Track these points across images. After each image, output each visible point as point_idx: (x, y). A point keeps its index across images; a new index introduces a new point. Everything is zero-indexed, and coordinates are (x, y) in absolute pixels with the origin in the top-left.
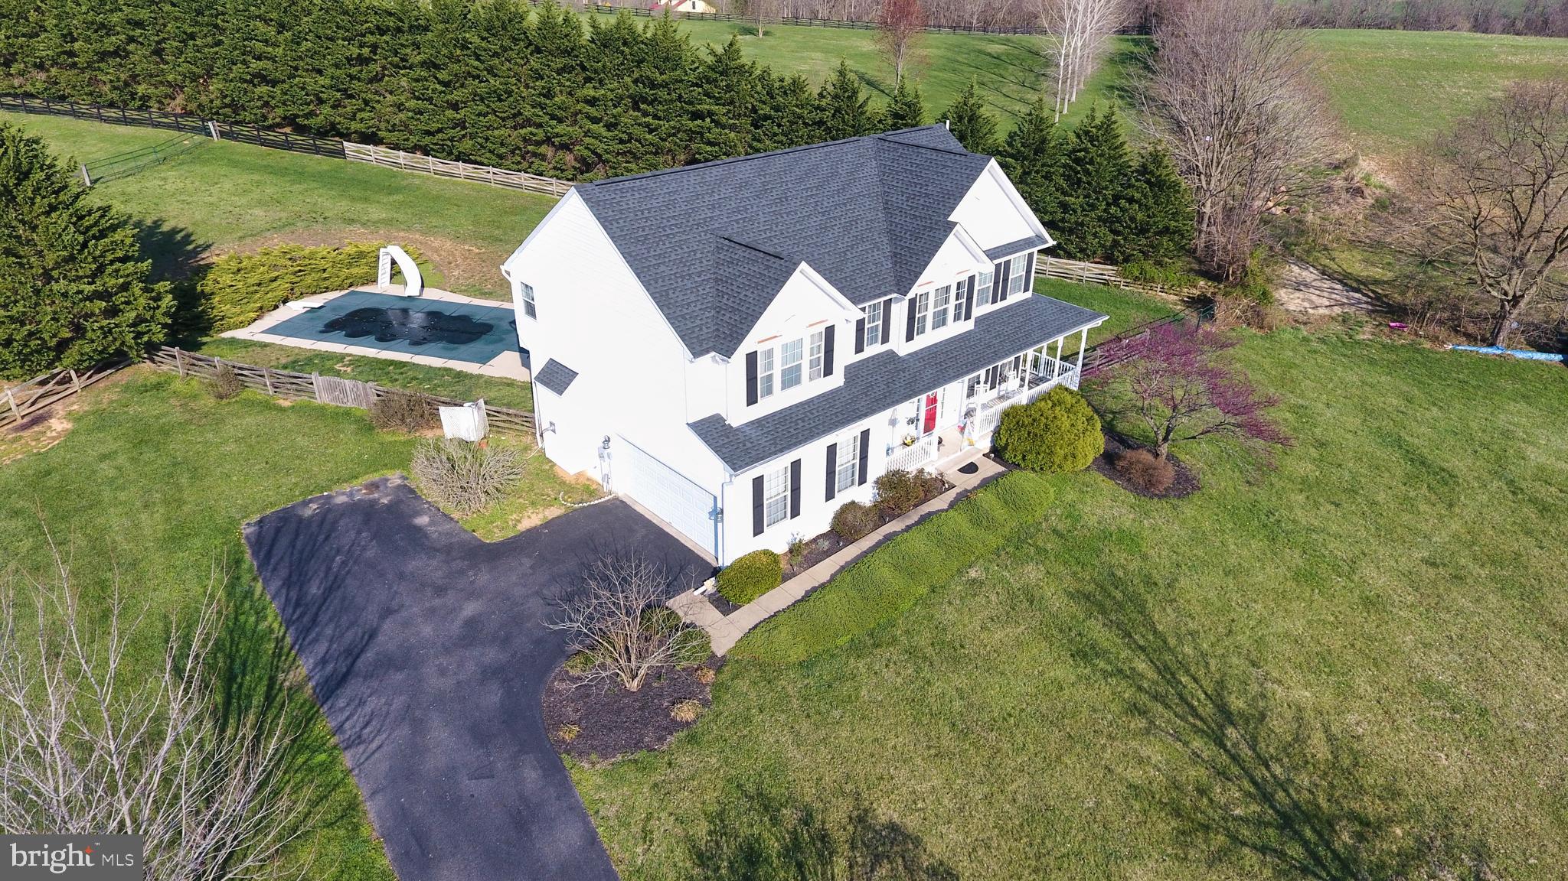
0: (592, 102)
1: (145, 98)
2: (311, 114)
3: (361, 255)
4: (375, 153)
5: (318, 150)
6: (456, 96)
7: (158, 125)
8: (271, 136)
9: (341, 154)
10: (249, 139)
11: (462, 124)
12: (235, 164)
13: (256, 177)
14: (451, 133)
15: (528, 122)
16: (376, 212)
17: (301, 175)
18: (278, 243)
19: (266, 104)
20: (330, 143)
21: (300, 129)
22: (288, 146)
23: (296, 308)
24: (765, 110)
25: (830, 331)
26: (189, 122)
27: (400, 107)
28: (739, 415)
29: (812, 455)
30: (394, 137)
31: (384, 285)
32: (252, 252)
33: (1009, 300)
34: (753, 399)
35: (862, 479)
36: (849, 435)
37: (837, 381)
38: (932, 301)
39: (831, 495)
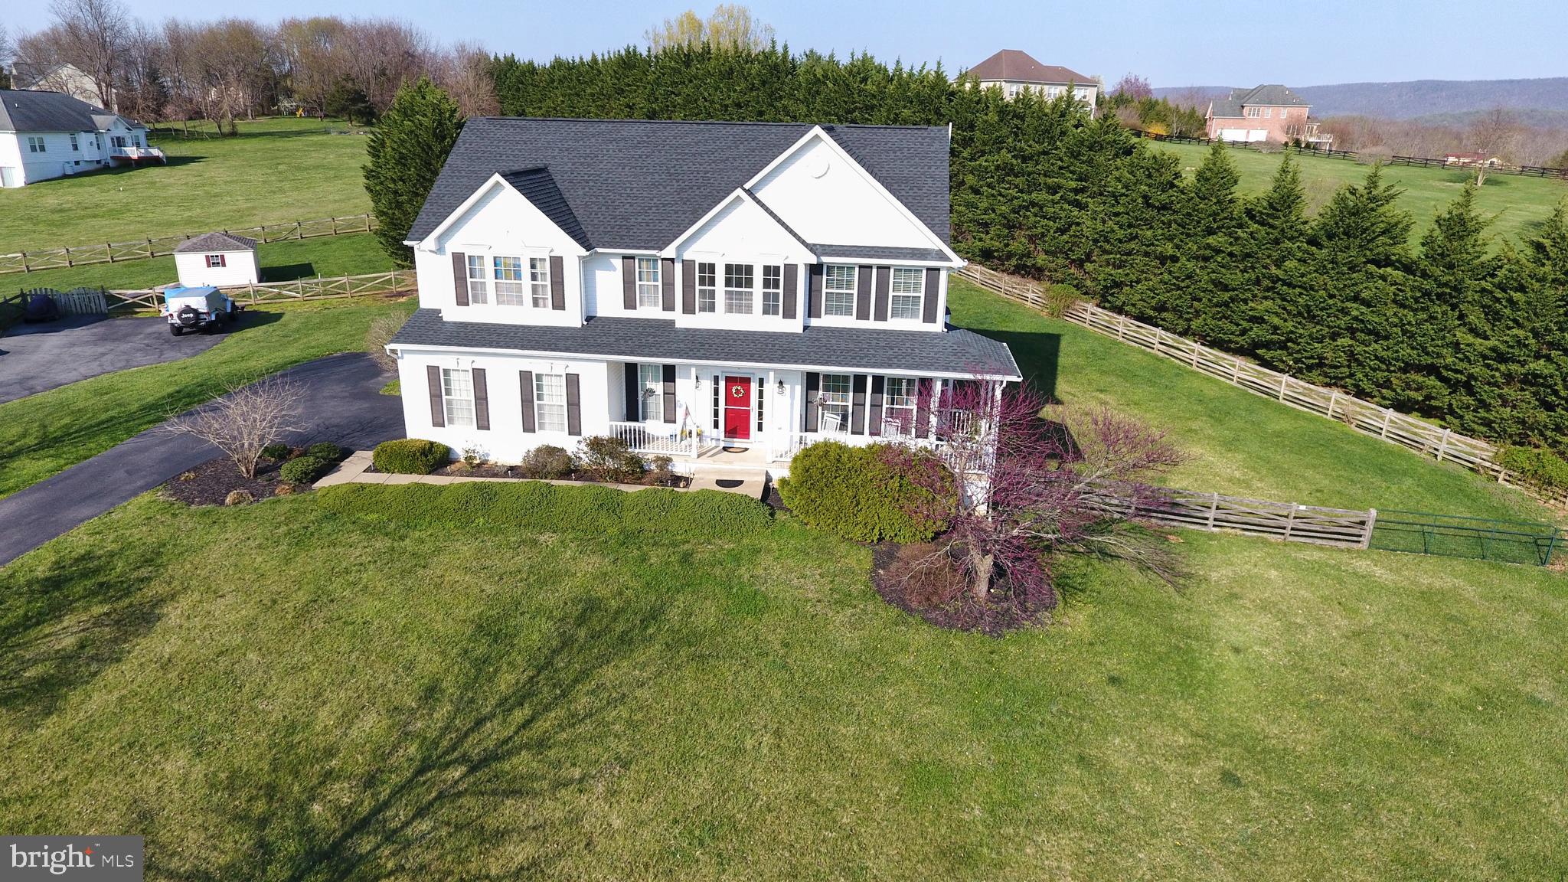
25: (557, 262)
29: (500, 367)
33: (893, 324)
34: (462, 300)
35: (574, 429)
36: (550, 366)
37: (571, 318)
38: (720, 275)
39: (529, 427)
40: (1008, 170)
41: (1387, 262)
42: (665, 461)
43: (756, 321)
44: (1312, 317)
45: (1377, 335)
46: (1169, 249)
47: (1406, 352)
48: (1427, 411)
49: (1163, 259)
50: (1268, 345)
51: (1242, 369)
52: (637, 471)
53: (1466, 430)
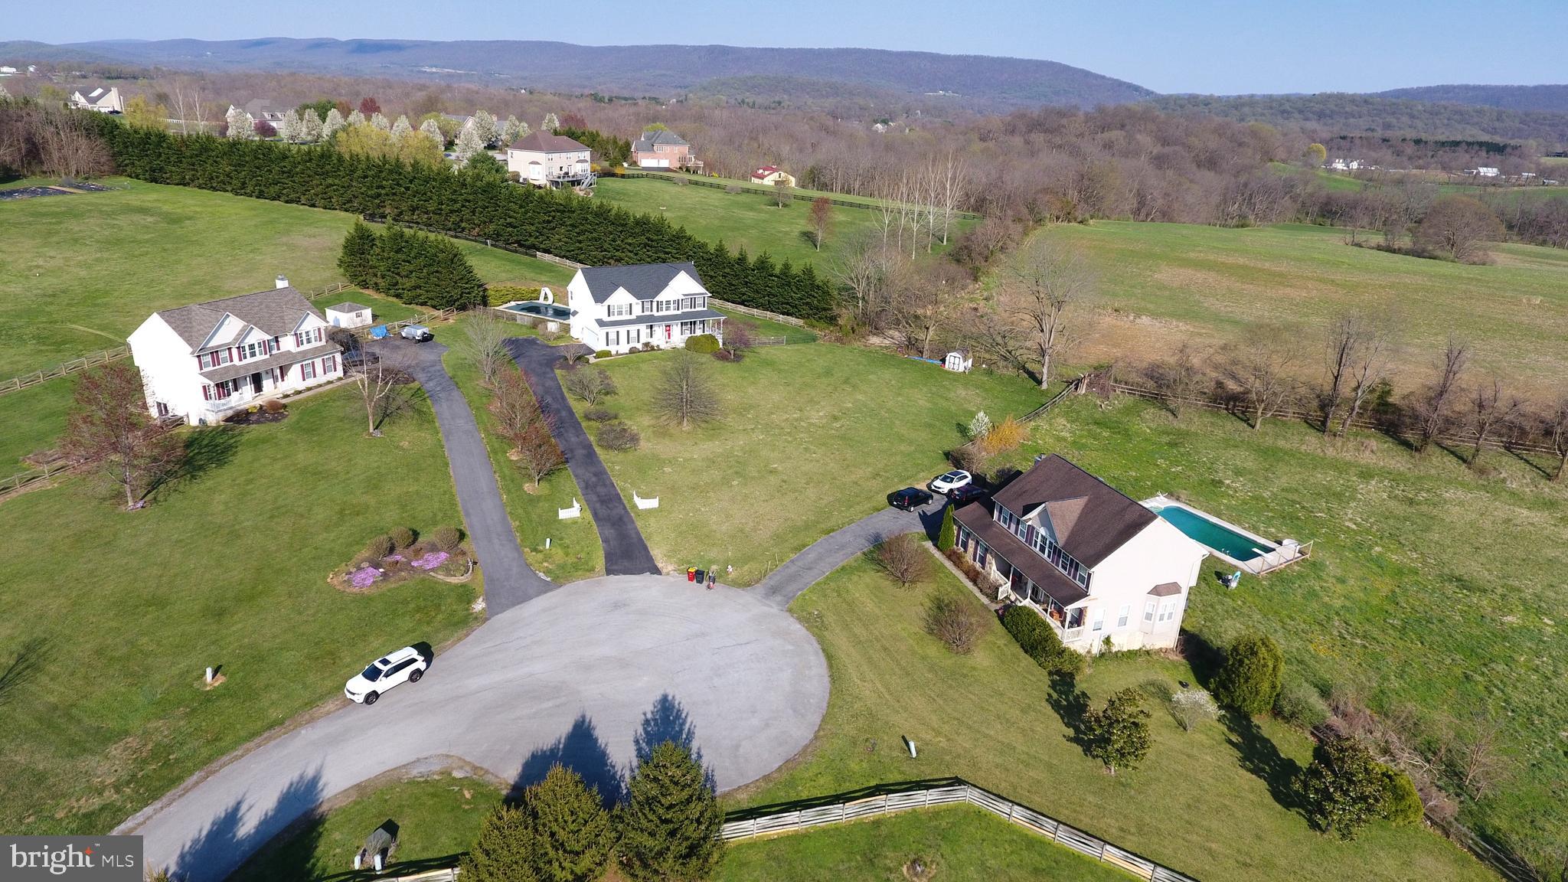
0: (630, 244)
1: (463, 229)
2: (527, 240)
3: (536, 290)
4: (547, 257)
5: (527, 254)
6: (580, 238)
7: (467, 239)
8: (510, 247)
9: (535, 256)
10: (500, 248)
11: (581, 249)
12: (495, 257)
13: (503, 262)
14: (576, 252)
15: (605, 250)
16: (543, 278)
17: (519, 263)
18: (509, 285)
19: (510, 235)
20: (531, 251)
21: (521, 245)
22: (516, 252)
23: (513, 303)
24: (691, 253)
25: (631, 305)
26: (480, 239)
27: (560, 240)
28: (606, 319)
29: (623, 330)
30: (556, 251)
31: (541, 300)
32: (501, 287)
33: (697, 309)
34: (609, 316)
35: (638, 342)
36: (633, 328)
37: (633, 317)
38: (664, 303)
39: (628, 343)
40: (646, 245)
41: (772, 275)
42: (658, 346)
43: (672, 312)
44: (757, 292)
45: (774, 296)
46: (712, 274)
47: (781, 299)
48: (788, 314)
49: (711, 277)
50: (748, 301)
51: (742, 309)
52: (653, 348)
53: (797, 317)
